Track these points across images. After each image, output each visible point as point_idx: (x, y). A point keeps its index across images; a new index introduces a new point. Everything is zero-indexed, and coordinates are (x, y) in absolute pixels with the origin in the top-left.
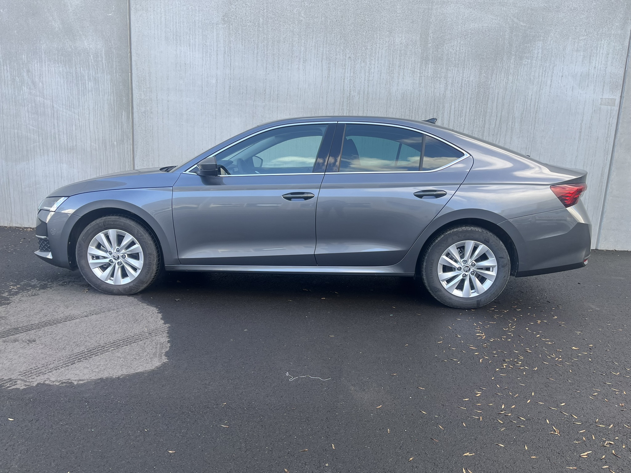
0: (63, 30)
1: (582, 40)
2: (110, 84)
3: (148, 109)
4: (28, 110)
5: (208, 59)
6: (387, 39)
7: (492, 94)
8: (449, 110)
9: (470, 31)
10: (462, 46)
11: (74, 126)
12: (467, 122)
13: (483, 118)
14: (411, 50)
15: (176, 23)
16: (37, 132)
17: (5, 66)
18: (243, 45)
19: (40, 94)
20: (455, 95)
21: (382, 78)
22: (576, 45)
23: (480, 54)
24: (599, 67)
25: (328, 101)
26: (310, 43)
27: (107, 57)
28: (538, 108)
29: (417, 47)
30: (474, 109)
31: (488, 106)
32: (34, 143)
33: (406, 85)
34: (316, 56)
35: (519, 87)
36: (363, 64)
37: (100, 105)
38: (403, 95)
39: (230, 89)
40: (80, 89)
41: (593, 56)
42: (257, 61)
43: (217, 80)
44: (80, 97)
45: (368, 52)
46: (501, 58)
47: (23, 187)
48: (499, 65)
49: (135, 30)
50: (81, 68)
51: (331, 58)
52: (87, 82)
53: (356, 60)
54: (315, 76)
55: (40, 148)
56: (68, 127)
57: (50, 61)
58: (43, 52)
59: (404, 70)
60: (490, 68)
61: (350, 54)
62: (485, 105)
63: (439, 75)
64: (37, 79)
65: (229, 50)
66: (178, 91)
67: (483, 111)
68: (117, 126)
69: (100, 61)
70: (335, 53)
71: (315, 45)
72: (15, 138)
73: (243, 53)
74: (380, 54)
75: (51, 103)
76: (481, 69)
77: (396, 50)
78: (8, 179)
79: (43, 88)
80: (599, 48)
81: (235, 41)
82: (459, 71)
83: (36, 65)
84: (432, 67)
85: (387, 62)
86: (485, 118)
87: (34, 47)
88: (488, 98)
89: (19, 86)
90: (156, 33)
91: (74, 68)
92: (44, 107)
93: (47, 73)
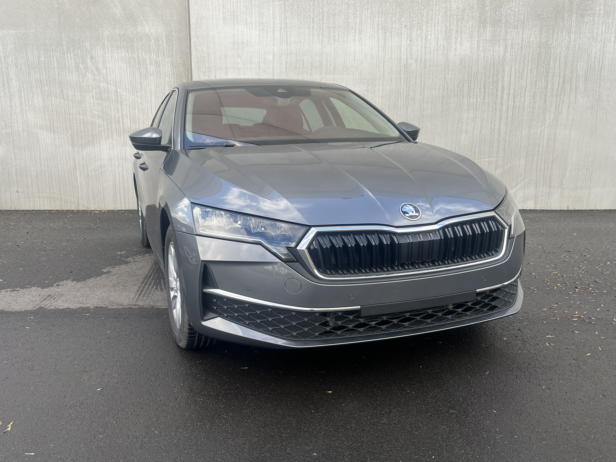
0: (124, 17)
2: (171, 66)
4: (92, 95)
5: (265, 36)
6: (443, 5)
7: (554, 54)
8: (509, 72)
10: (521, 7)
11: (137, 110)
12: (528, 83)
13: (545, 79)
14: (468, 15)
15: (233, 3)
16: (102, 117)
17: (69, 54)
18: (299, 20)
19: (104, 80)
20: (515, 57)
21: (439, 44)
23: (540, 14)
25: (385, 70)
26: (365, 14)
27: (167, 41)
28: (603, 65)
29: (474, 10)
30: (535, 70)
31: (550, 66)
32: (99, 128)
33: (464, 50)
34: (371, 26)
35: (582, 45)
36: (419, 32)
37: (161, 87)
38: (461, 61)
39: (287, 64)
40: (142, 73)
42: (313, 35)
43: (274, 57)
44: (143, 81)
45: (424, 19)
46: (562, 17)
47: (89, 170)
48: (560, 24)
49: (194, 12)
50: (142, 53)
51: (387, 27)
52: (148, 66)
53: (413, 28)
54: (371, 47)
55: (104, 132)
56: (131, 111)
57: (113, 47)
58: (106, 38)
59: (461, 35)
60: (551, 28)
61: (406, 22)
62: (547, 65)
63: (497, 38)
64: (101, 66)
65: (285, 26)
66: (236, 70)
67: (545, 71)
69: (161, 45)
70: (391, 23)
71: (371, 16)
72: (80, 123)
73: (299, 28)
74: (437, 20)
75: (115, 88)
76: (542, 29)
77: (453, 15)
78: (75, 163)
79: (107, 73)
81: (291, 16)
82: (519, 32)
84: (490, 30)
85: (443, 28)
86: (547, 79)
87: (97, 34)
88: (550, 58)
89: (83, 72)
90: (214, 14)
91: (136, 53)
92: (108, 93)
93: (110, 59)
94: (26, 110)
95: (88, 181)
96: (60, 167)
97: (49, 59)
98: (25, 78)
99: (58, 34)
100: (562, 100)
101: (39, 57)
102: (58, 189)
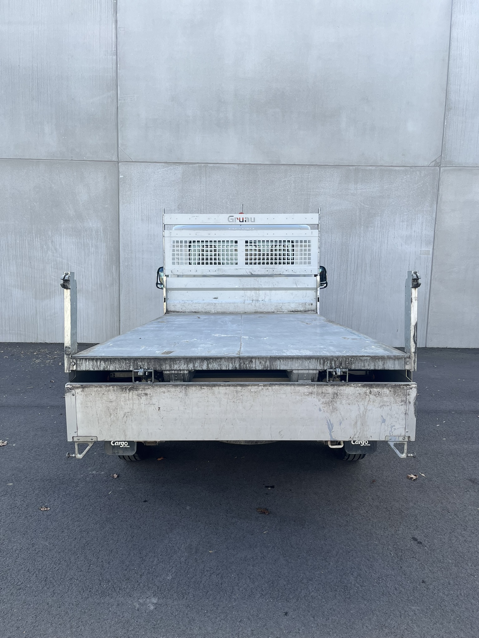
0: (75, 216)
1: (405, 215)
2: (106, 249)
3: (130, 263)
4: (51, 266)
7: (351, 249)
9: (334, 211)
11: (81, 276)
12: (336, 266)
15: (148, 210)
16: (57, 280)
17: (36, 239)
19: (60, 256)
20: (327, 250)
22: (402, 218)
23: (341, 225)
24: (418, 231)
27: (104, 232)
28: (381, 258)
31: (349, 256)
32: (55, 287)
35: (368, 245)
37: (98, 262)
40: (86, 252)
41: (413, 224)
44: (86, 257)
46: (355, 227)
47: (46, 316)
48: (354, 231)
49: (122, 215)
50: (87, 239)
52: (90, 248)
55: (58, 290)
57: (67, 235)
58: (62, 229)
60: (349, 233)
62: (347, 256)
64: (58, 247)
66: (149, 252)
67: (345, 260)
68: (109, 274)
69: (100, 235)
72: (42, 284)
75: (67, 261)
76: (343, 234)
78: (36, 311)
79: (62, 252)
80: (416, 220)
83: (57, 238)
86: (347, 264)
87: (57, 227)
88: (348, 252)
89: (46, 251)
90: (136, 216)
91: (83, 239)
92: (62, 264)
93: (65, 243)
94: (4, 275)
95: (45, 323)
96: (26, 313)
97: (23, 241)
98: (5, 253)
99: (30, 226)
100: (356, 278)
101: (15, 240)
102: (24, 328)
